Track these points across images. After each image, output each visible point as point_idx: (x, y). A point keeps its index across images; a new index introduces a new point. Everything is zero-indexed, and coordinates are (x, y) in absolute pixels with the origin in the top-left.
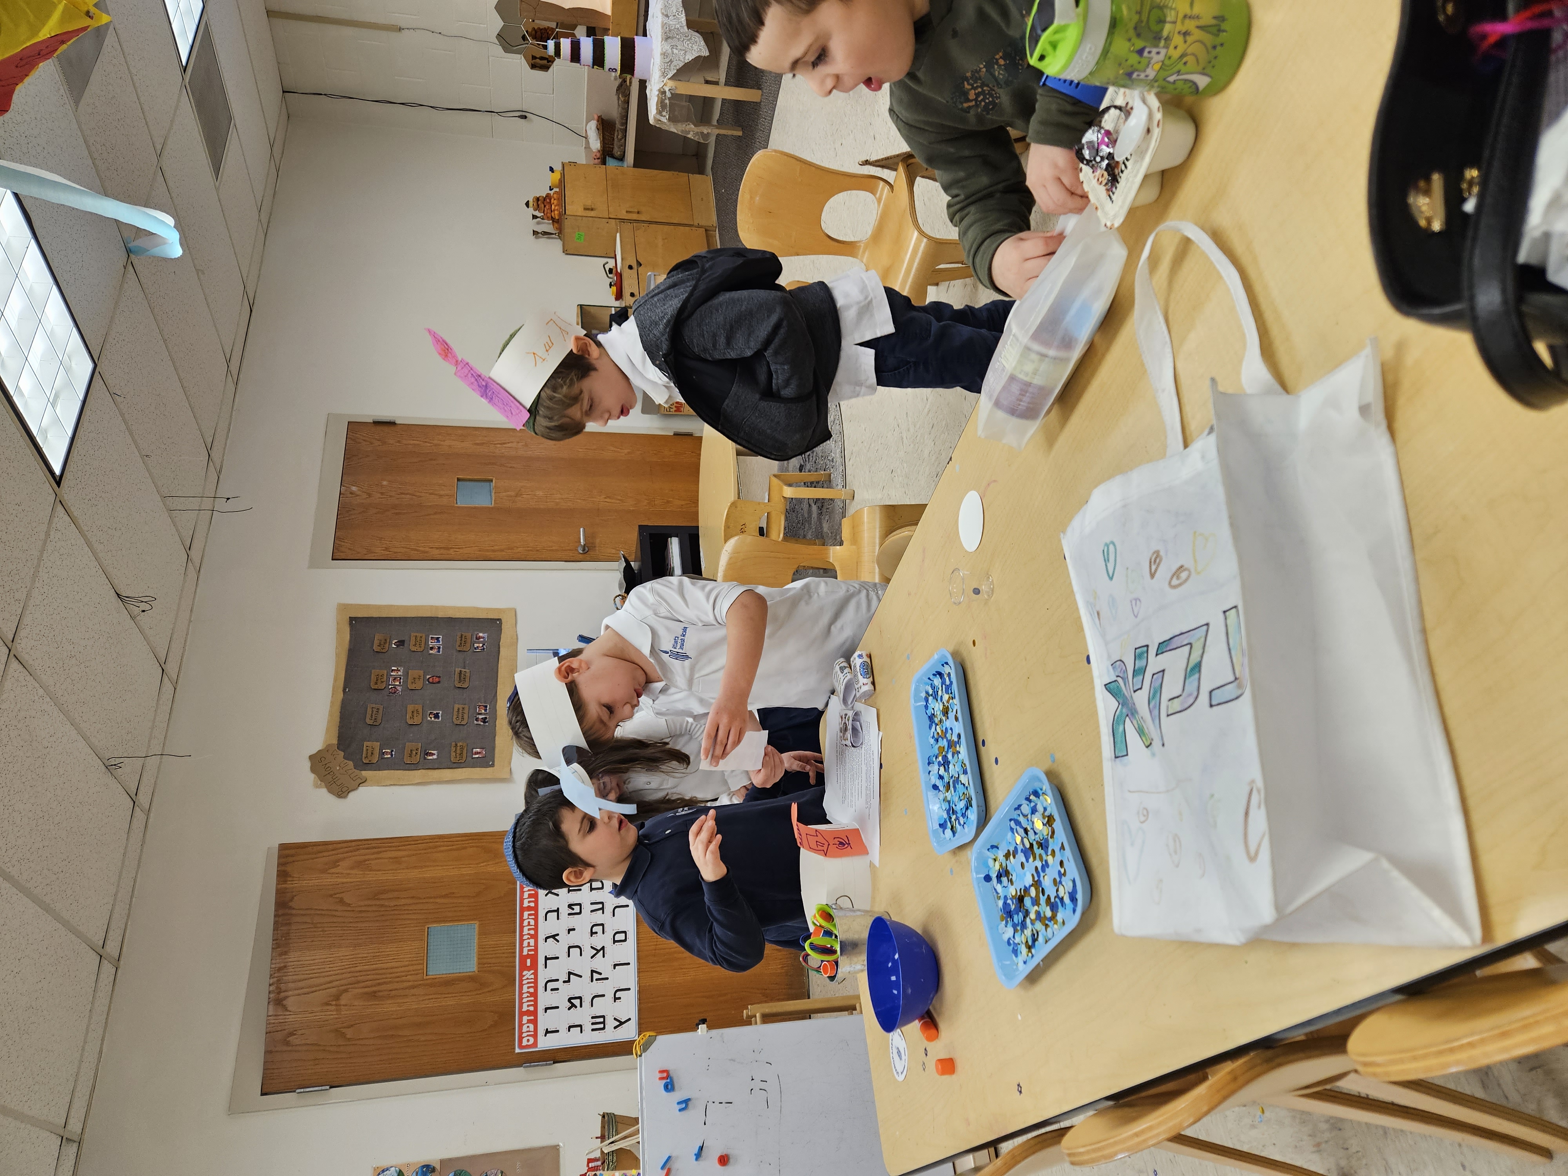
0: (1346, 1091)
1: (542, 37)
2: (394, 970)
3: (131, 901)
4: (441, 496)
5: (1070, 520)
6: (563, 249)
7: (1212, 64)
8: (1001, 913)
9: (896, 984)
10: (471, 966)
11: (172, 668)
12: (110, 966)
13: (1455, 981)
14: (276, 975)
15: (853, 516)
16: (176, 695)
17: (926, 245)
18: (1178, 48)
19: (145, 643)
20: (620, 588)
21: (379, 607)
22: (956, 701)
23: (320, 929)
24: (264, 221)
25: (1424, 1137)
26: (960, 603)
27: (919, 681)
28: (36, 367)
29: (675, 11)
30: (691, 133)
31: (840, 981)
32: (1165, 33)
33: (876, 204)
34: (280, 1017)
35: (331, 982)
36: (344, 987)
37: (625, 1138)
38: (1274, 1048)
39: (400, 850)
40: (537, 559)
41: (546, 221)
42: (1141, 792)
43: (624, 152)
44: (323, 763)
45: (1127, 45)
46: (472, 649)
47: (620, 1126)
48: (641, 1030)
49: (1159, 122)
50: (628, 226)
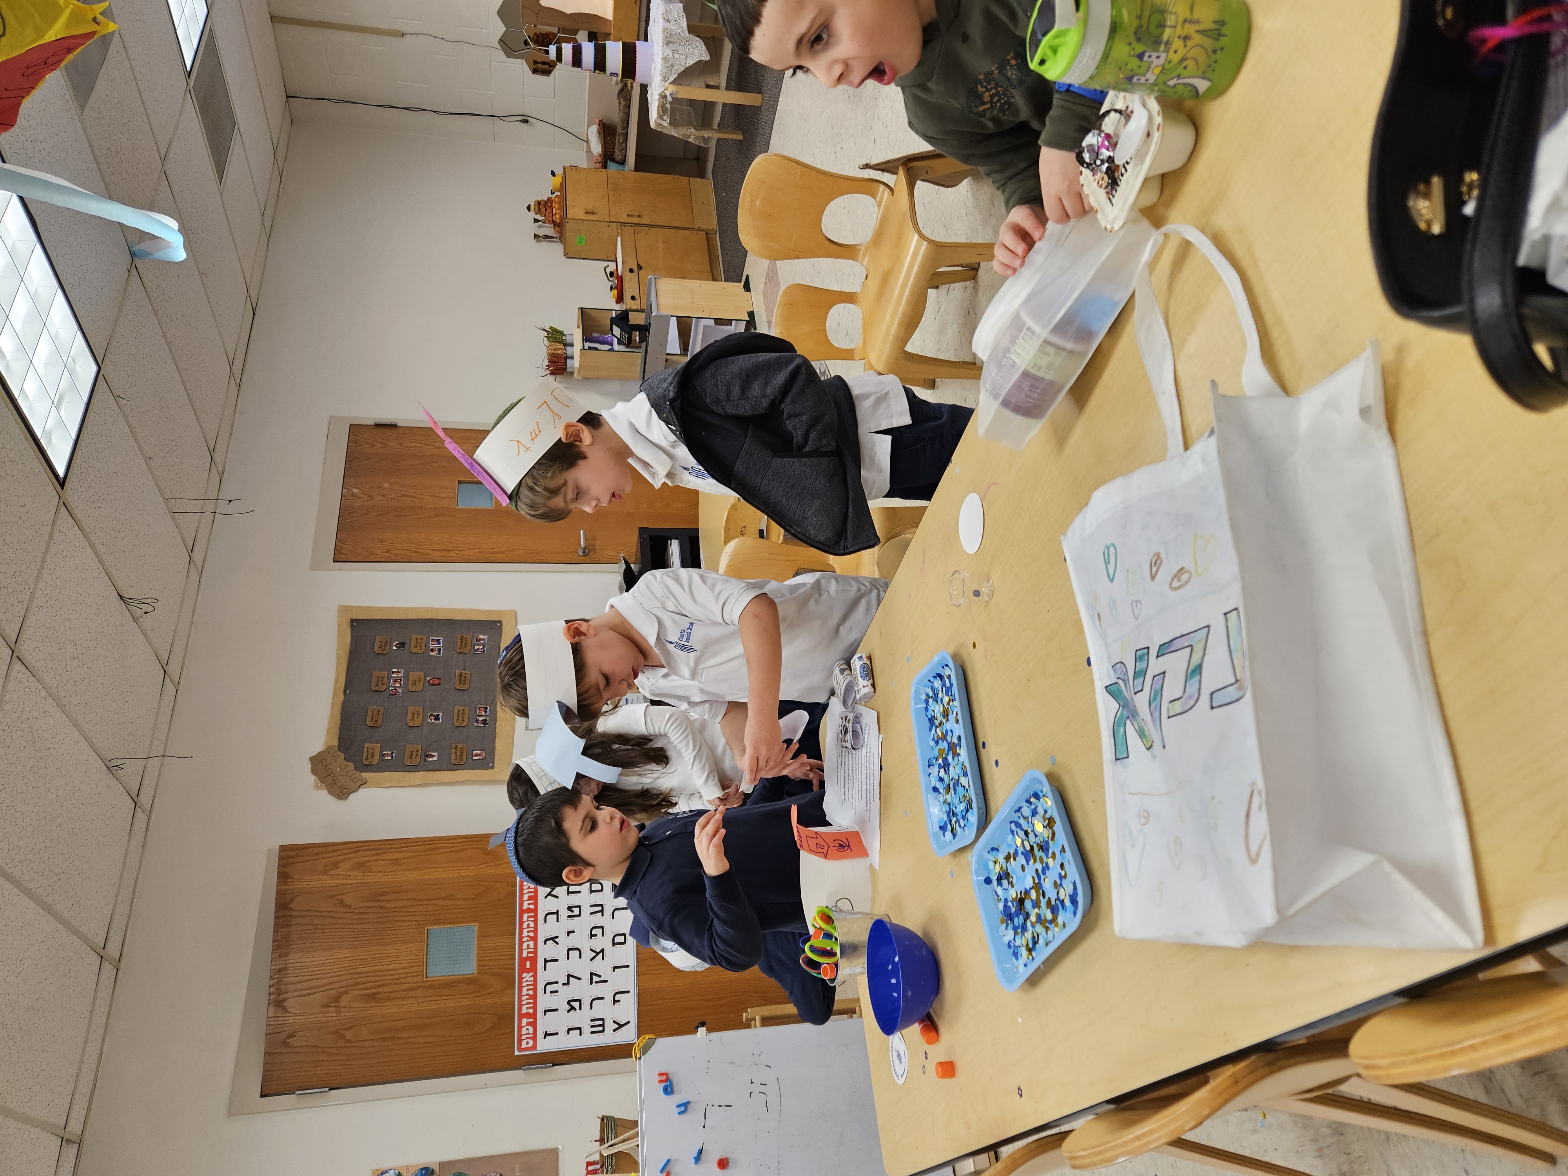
0: (1347, 1096)
1: (543, 42)
2: (393, 972)
3: (132, 902)
4: (442, 498)
5: (1071, 522)
6: (564, 252)
7: (1212, 67)
8: (1001, 916)
9: (896, 987)
10: (470, 968)
11: (174, 669)
12: (111, 967)
13: (1457, 983)
14: (276, 976)
16: (178, 696)
17: (927, 247)
18: (1178, 52)
19: (147, 645)
21: (380, 609)
22: (956, 703)
23: (320, 931)
24: (268, 225)
25: (1427, 1142)
26: (961, 605)
27: (919, 683)
28: (40, 369)
29: (676, 16)
30: (692, 137)
32: (1165, 38)
33: (876, 208)
34: (281, 1019)
35: (330, 984)
36: (343, 989)
37: (624, 1141)
38: (1275, 1051)
39: (400, 852)
40: (538, 561)
41: (547, 225)
42: (1143, 794)
43: (625, 156)
44: (324, 764)
45: (1127, 49)
46: (473, 651)
47: (619, 1129)
48: (640, 1033)
49: (1159, 125)
50: (629, 230)
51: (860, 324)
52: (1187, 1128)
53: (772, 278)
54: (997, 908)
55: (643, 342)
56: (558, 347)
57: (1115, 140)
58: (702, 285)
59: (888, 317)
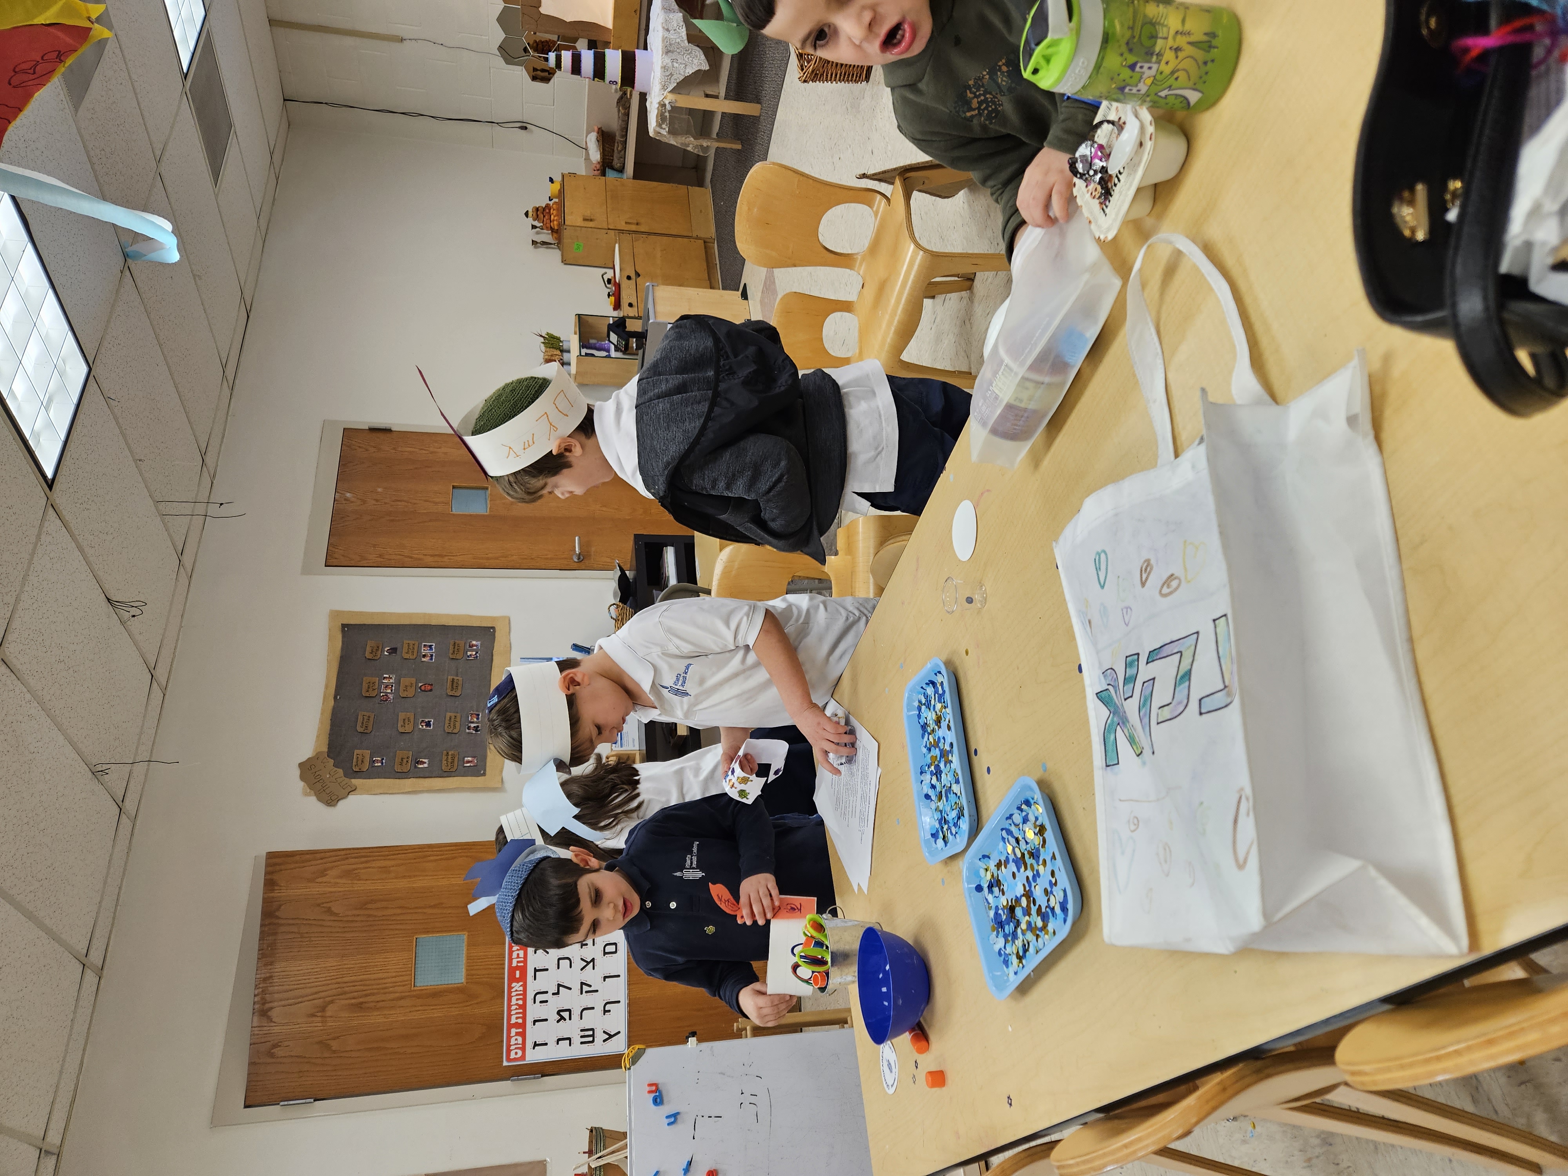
0: (1336, 1105)
1: (543, 49)
2: (381, 981)
3: (116, 910)
4: (436, 503)
5: (1063, 529)
6: (562, 258)
7: (1203, 79)
8: (992, 924)
9: (886, 996)
10: (459, 977)
11: (161, 673)
12: (93, 974)
13: (1442, 991)
14: (261, 986)
15: (848, 526)
16: (166, 701)
17: (923, 257)
18: (1169, 63)
19: (135, 648)
20: (615, 597)
21: (372, 614)
22: (949, 710)
23: (307, 939)
24: (263, 229)
25: (1414, 1152)
26: (953, 612)
27: (912, 690)
28: (30, 370)
29: (675, 25)
30: (691, 146)
31: (830, 993)
32: (1157, 49)
33: (873, 218)
34: (265, 1028)
35: (316, 993)
36: (330, 999)
37: (613, 1152)
38: (1263, 1059)
39: (389, 859)
40: (531, 567)
41: (545, 231)
42: (1132, 800)
43: (624, 164)
44: (313, 771)
45: (1119, 59)
46: (465, 657)
47: (608, 1140)
48: (630, 1043)
49: (1151, 135)
50: (628, 237)
51: (856, 334)
52: (1175, 1135)
53: (769, 286)
54: (988, 916)
55: (640, 349)
56: (555, 353)
57: (1108, 151)
58: (700, 294)
59: (884, 326)
